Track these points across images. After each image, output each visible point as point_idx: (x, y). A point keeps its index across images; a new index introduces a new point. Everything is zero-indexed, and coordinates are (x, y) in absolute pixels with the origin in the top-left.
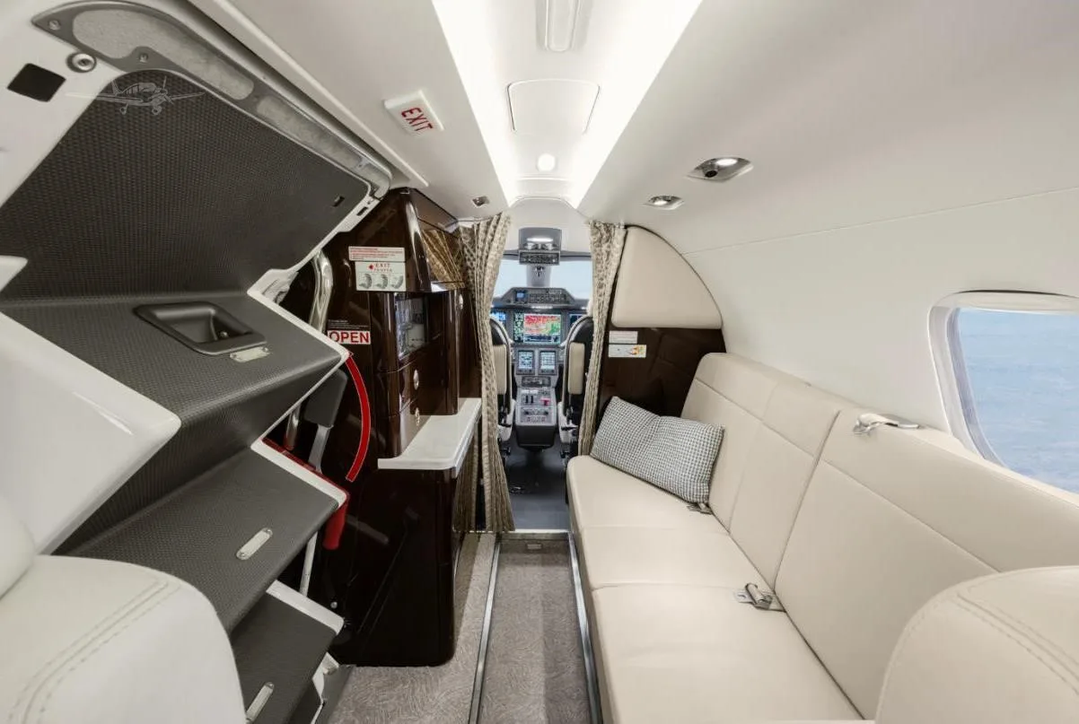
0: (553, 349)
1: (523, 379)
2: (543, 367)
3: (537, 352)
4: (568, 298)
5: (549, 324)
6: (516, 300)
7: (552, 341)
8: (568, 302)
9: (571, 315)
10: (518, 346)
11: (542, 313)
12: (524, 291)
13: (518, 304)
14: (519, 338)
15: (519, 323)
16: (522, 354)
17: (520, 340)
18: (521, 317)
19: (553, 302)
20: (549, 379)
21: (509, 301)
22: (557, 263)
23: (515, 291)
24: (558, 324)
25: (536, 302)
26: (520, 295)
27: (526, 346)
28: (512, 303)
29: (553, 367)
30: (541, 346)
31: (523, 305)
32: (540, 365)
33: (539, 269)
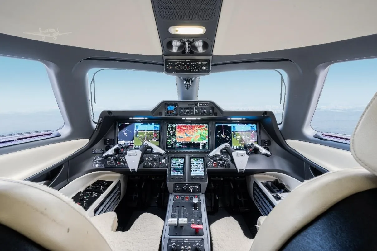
0: (202, 156)
1: (175, 186)
2: (193, 174)
3: (187, 158)
4: (216, 111)
5: (198, 133)
6: (168, 112)
7: (201, 148)
8: (216, 114)
9: (217, 125)
10: (170, 153)
11: (191, 123)
12: (174, 103)
13: (169, 116)
14: (172, 145)
15: (172, 133)
16: (174, 161)
17: (172, 148)
18: (174, 126)
19: (202, 114)
20: (199, 185)
21: (161, 114)
22: (207, 71)
23: (166, 104)
24: (205, 133)
25: (187, 114)
26: (171, 108)
27: (178, 152)
28: (163, 116)
29: (202, 174)
30: (191, 152)
31: (173, 116)
32: (190, 171)
33: (188, 80)
